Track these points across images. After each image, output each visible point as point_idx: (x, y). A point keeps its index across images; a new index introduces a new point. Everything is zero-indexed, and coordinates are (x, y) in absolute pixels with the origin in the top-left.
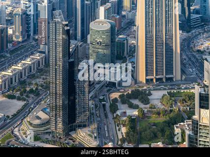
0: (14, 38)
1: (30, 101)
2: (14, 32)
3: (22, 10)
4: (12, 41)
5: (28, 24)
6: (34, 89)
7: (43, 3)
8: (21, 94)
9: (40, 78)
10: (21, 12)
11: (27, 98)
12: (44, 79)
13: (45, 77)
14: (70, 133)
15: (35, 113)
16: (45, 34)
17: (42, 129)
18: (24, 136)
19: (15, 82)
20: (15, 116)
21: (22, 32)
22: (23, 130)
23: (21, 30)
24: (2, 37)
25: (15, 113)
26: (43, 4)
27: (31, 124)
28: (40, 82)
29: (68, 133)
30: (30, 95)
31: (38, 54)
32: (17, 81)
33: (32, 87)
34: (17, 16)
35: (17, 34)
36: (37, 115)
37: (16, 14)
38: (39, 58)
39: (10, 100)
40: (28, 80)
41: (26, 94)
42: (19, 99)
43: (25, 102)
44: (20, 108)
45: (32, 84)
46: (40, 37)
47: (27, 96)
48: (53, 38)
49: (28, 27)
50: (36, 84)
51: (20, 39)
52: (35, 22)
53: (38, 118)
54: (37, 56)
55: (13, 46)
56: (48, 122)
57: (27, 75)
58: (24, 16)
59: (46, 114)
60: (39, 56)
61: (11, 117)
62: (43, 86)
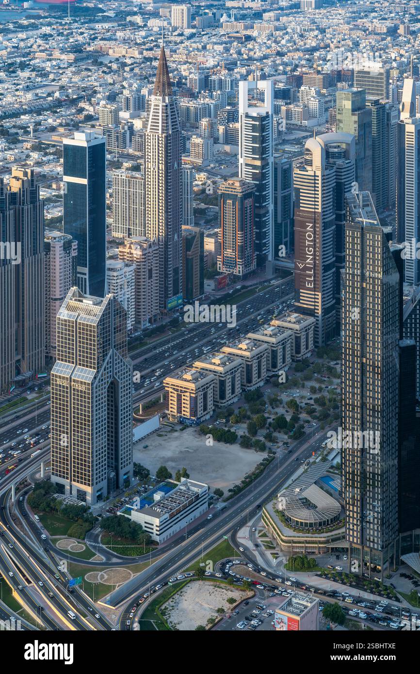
0: (219, 264)
1: (280, 452)
2: (220, 247)
3: (243, 183)
4: (213, 274)
5: (261, 225)
6: (288, 418)
7: (308, 168)
8: (253, 430)
9: (303, 386)
10: (239, 189)
11: (269, 444)
12: (313, 390)
13: (317, 385)
14: (404, 558)
15: (298, 490)
16: (314, 259)
17: (322, 537)
18: (268, 553)
19: (233, 392)
20: (237, 491)
21: (243, 249)
22: (265, 535)
23: (239, 242)
24: (187, 260)
25: (238, 483)
26: (310, 171)
27: (287, 521)
28: (302, 397)
29: (398, 557)
30: (276, 434)
31: (294, 316)
32: (238, 390)
33: (281, 411)
34: (230, 202)
35: (229, 252)
36: (305, 494)
37: (225, 196)
38: (297, 327)
39: (222, 446)
40: (268, 391)
41: (264, 432)
42: (246, 444)
43: (265, 455)
44: (250, 469)
45: (281, 402)
46: (301, 266)
47: (269, 437)
48: (353, 275)
49: (261, 236)
50: (293, 404)
51: (239, 270)
52: (279, 221)
53: (307, 504)
54: (292, 322)
55: (217, 289)
56: (337, 520)
57: (264, 374)
58: (249, 202)
59: (331, 495)
60: (298, 322)
61: (227, 494)
62: (314, 411)
